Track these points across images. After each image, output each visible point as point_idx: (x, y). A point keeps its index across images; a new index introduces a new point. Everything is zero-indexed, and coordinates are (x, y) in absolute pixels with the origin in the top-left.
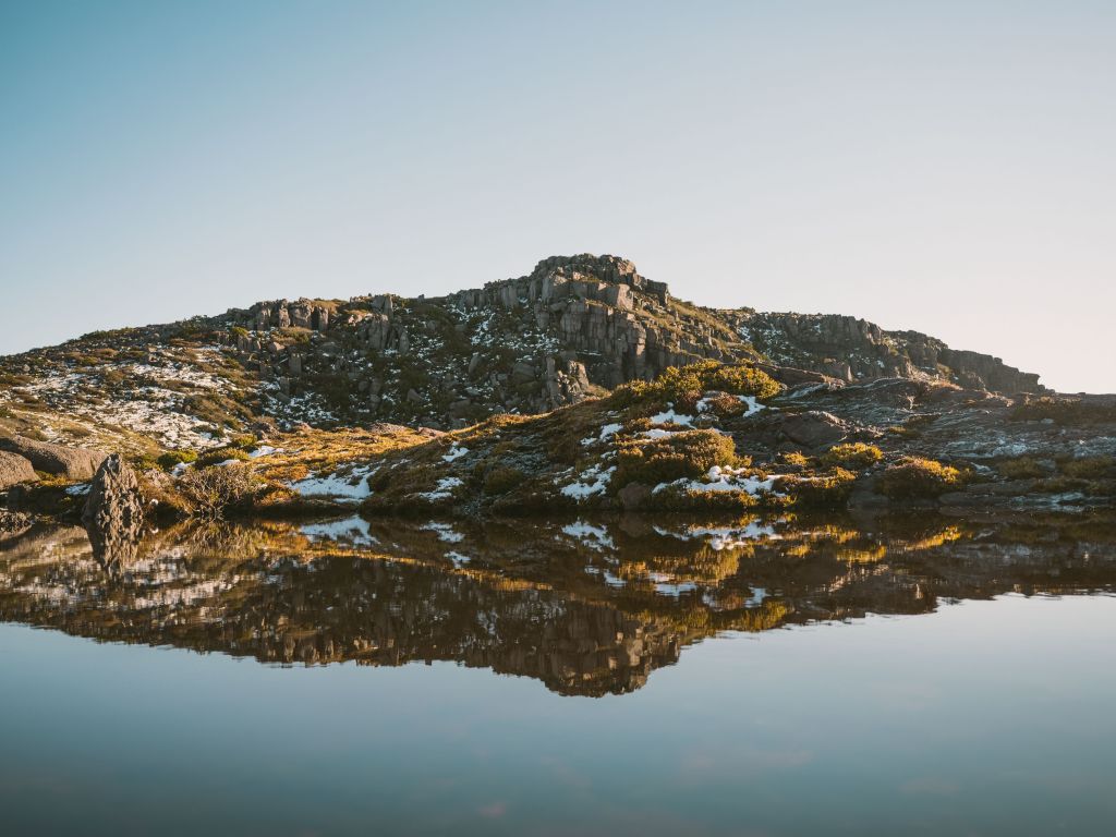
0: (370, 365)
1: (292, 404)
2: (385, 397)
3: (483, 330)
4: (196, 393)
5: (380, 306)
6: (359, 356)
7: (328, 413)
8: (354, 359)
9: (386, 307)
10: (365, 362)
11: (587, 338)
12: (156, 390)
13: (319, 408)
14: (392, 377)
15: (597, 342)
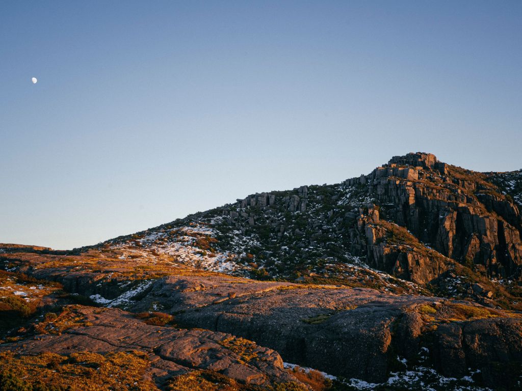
0: (284, 219)
1: (244, 239)
2: (285, 233)
3: (346, 197)
4: (202, 237)
5: (301, 191)
6: (281, 215)
7: (258, 243)
8: (278, 217)
9: (304, 191)
10: (283, 218)
11: (388, 196)
12: (186, 237)
13: (255, 241)
14: (292, 223)
15: (393, 198)
